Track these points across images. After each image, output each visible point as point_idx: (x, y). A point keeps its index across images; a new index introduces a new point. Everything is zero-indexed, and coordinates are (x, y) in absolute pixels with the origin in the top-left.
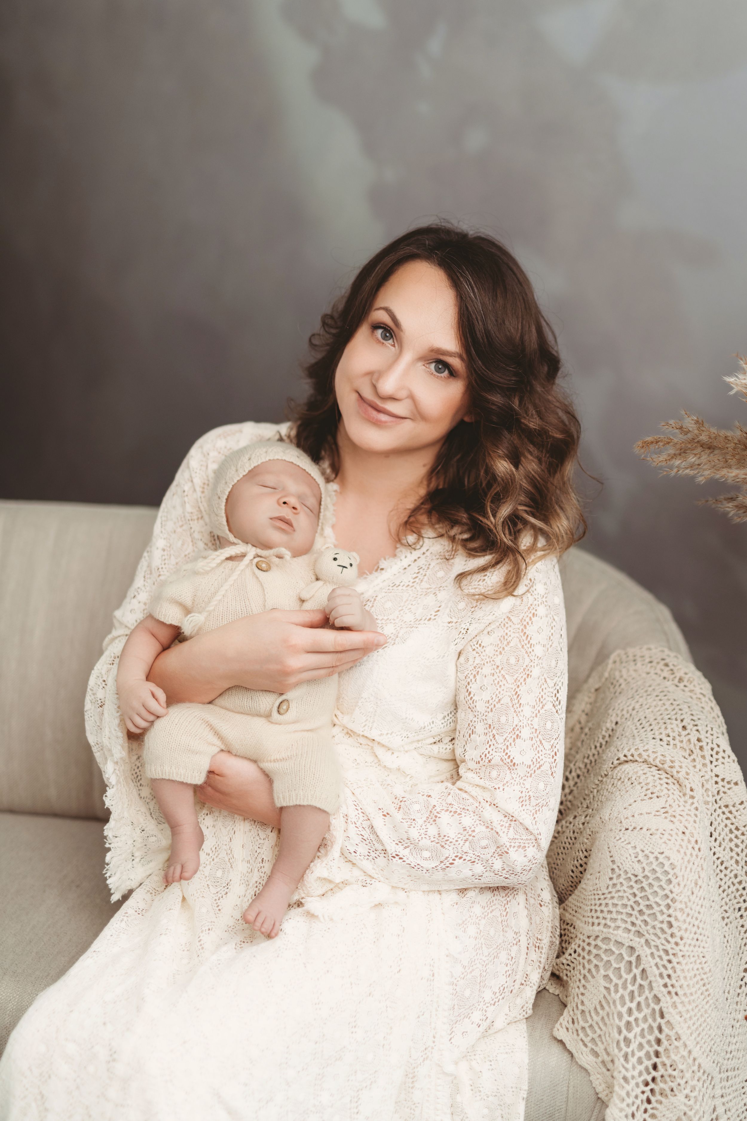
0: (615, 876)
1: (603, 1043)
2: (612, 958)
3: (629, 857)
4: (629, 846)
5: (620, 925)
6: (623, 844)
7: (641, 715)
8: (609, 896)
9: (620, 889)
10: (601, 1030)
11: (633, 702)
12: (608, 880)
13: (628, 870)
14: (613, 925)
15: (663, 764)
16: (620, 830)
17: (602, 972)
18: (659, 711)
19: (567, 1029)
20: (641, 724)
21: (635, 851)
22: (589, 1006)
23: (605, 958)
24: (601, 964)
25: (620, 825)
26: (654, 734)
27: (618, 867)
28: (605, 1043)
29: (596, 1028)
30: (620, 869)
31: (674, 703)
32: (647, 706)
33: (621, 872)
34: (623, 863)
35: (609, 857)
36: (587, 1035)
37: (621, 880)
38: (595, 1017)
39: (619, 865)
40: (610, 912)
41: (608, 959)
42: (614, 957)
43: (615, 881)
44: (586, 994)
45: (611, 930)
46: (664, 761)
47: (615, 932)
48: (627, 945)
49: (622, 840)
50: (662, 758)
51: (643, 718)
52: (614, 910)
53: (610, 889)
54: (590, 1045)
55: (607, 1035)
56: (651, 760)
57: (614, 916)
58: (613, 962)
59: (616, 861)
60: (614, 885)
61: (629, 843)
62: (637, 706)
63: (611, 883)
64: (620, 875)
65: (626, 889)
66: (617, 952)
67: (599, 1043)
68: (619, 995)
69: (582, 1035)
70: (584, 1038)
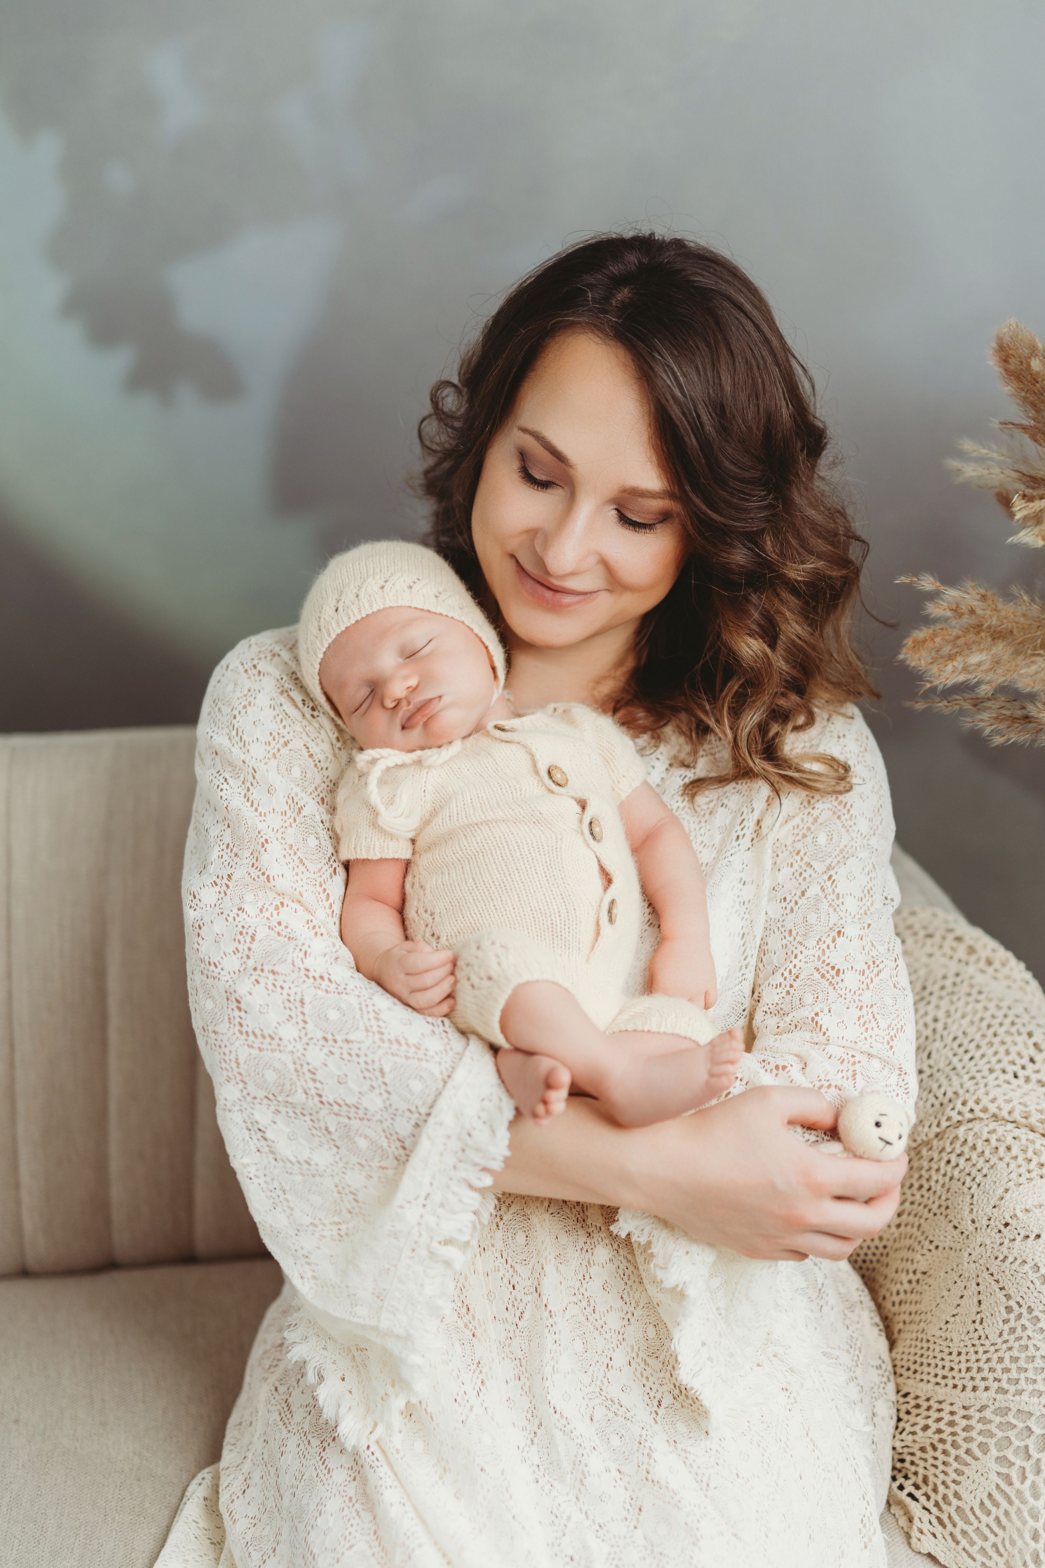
0: (1012, 1316)
1: (1001, 1555)
2: (1012, 1434)
3: (1031, 1286)
4: (1026, 1268)
5: (1025, 1387)
6: (1014, 1267)
7: (954, 1029)
8: (1005, 1346)
9: (1021, 1335)
10: (996, 1535)
11: (930, 1008)
12: (1001, 1323)
13: (1033, 1305)
14: (1012, 1389)
15: (1026, 1118)
16: (1001, 1244)
17: (994, 1452)
18: (982, 1019)
19: (934, 1535)
20: (960, 1046)
21: (1039, 1275)
22: (970, 1500)
23: (1000, 1434)
24: (991, 1442)
25: (999, 1235)
26: (989, 1062)
27: (1018, 1303)
28: (1005, 1555)
29: (987, 1532)
30: (1020, 1306)
31: (1002, 1004)
32: (959, 1014)
33: (1024, 1310)
34: (1024, 1296)
35: (998, 1290)
36: (972, 1543)
37: (1024, 1321)
38: (983, 1518)
39: (1019, 1299)
40: (1007, 1370)
41: (1005, 1434)
42: (1016, 1431)
43: (1012, 1324)
44: (963, 1483)
45: (1009, 1396)
46: (1025, 1112)
47: (1017, 1398)
48: (1038, 1414)
49: (1011, 1259)
50: (1023, 1108)
51: (960, 1034)
52: (1014, 1366)
53: (1005, 1336)
54: (978, 1557)
55: (1007, 1543)
56: (1004, 1114)
57: (1014, 1374)
58: (1013, 1439)
59: (1012, 1295)
60: (1013, 1330)
61: (1025, 1262)
62: (941, 1014)
63: (1006, 1327)
64: (1021, 1314)
65: (1031, 1334)
66: (1021, 1425)
67: (995, 1556)
68: (1028, 1483)
69: (964, 1542)
70: (968, 1547)
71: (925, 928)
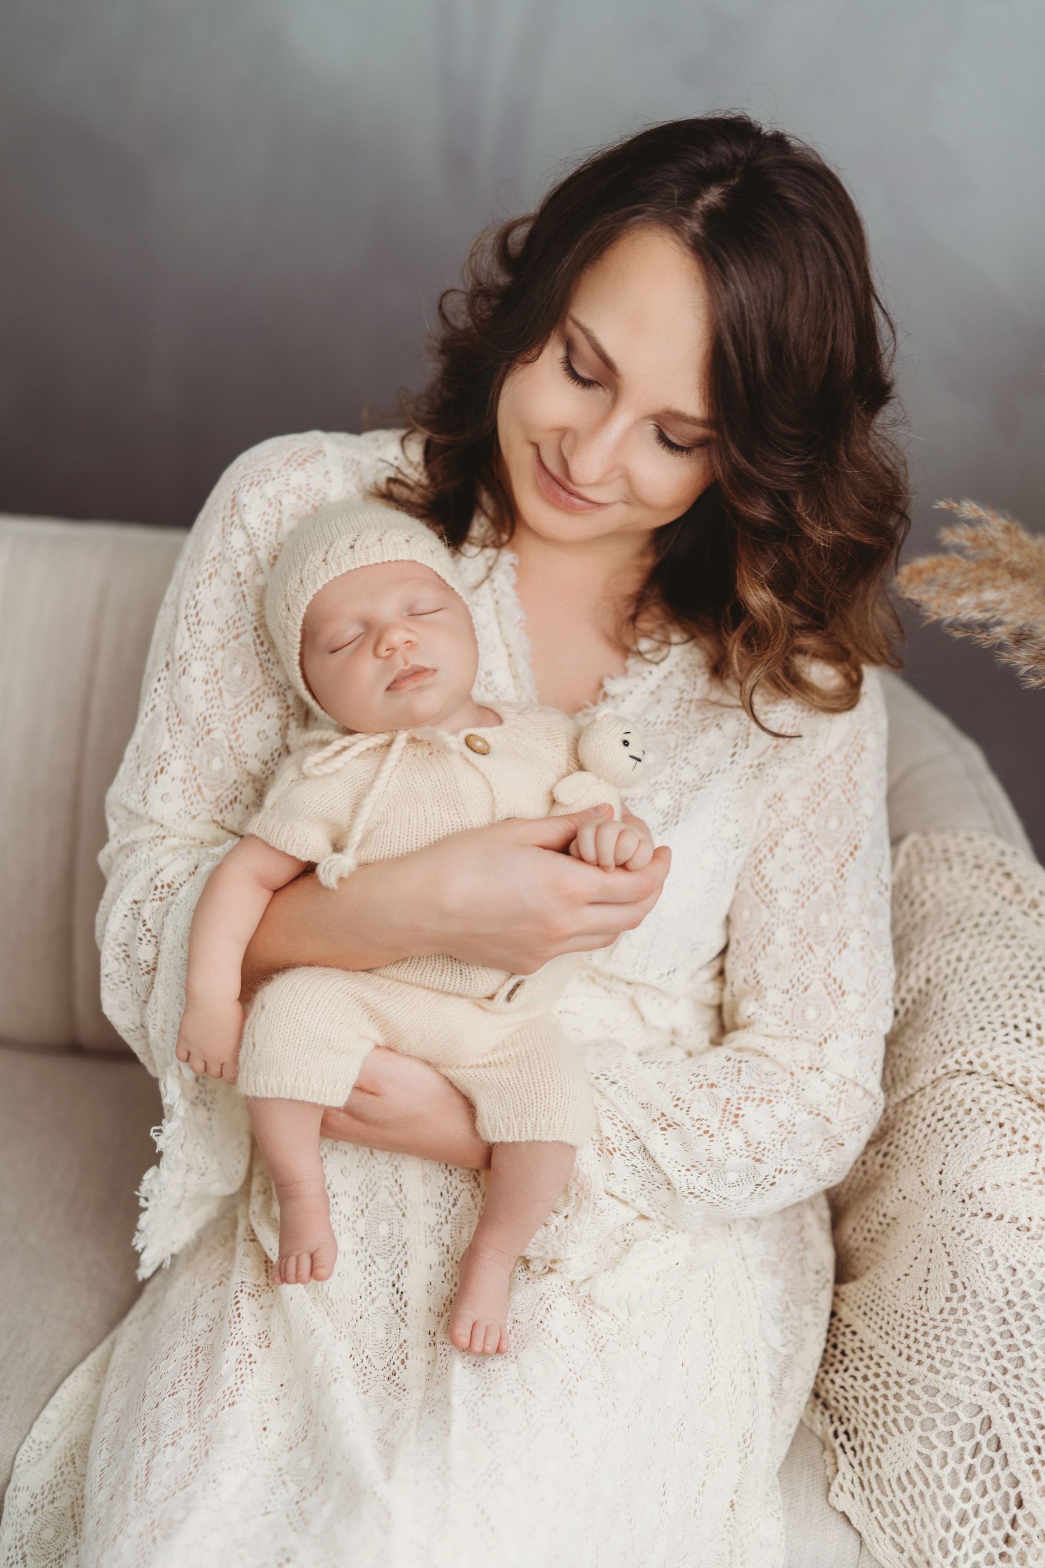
0: (955, 1296)
1: (911, 1534)
2: (938, 1417)
3: (980, 1269)
4: (980, 1248)
5: (957, 1372)
6: (968, 1244)
7: (975, 973)
8: (943, 1325)
9: (961, 1318)
10: (908, 1513)
11: (956, 945)
12: (943, 1300)
13: (978, 1290)
14: (944, 1370)
15: (1026, 1084)
16: (962, 1215)
17: (918, 1430)
18: (1006, 968)
19: (852, 1495)
20: (977, 992)
21: (991, 1259)
22: (889, 1472)
23: (926, 1414)
24: (917, 1420)
25: (962, 1205)
26: (1003, 1015)
27: (963, 1283)
28: (915, 1536)
29: (900, 1509)
30: (965, 1288)
32: (985, 957)
33: (968, 1293)
34: (971, 1278)
35: (946, 1264)
36: (885, 1515)
37: (966, 1304)
38: (898, 1492)
39: (965, 1280)
40: (941, 1350)
41: (931, 1416)
42: (942, 1415)
43: (954, 1304)
44: (885, 1452)
45: (940, 1378)
46: (1027, 1077)
47: (948, 1381)
48: (967, 1402)
49: (967, 1235)
50: (1025, 1072)
51: (979, 980)
52: (949, 1348)
53: (945, 1315)
54: (889, 1530)
55: (918, 1524)
56: (1004, 1074)
57: (948, 1356)
58: (938, 1422)
59: (959, 1273)
60: (953, 1311)
61: (980, 1242)
62: (965, 954)
63: (948, 1306)
64: (964, 1296)
65: (972, 1319)
66: (948, 1410)
67: (905, 1533)
68: (948, 1469)
69: (877, 1511)
70: (880, 1517)
71: (976, 857)
